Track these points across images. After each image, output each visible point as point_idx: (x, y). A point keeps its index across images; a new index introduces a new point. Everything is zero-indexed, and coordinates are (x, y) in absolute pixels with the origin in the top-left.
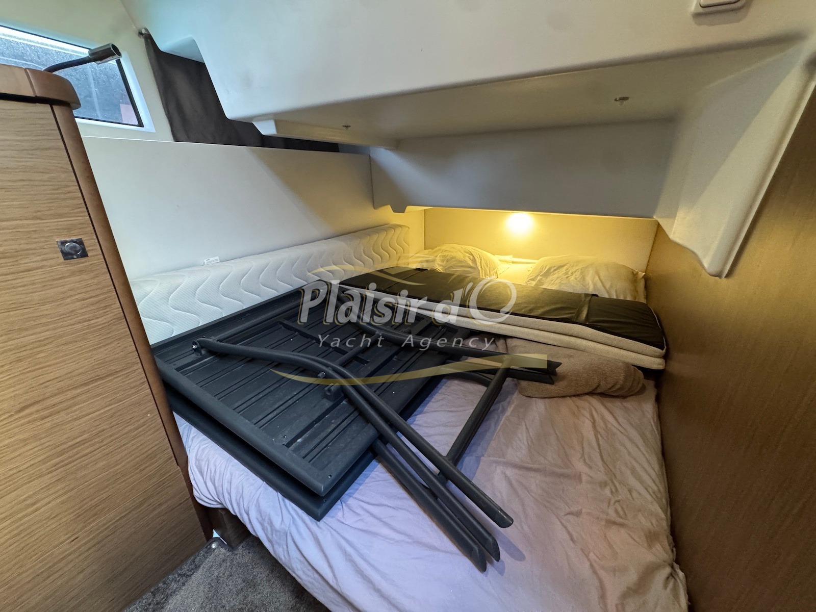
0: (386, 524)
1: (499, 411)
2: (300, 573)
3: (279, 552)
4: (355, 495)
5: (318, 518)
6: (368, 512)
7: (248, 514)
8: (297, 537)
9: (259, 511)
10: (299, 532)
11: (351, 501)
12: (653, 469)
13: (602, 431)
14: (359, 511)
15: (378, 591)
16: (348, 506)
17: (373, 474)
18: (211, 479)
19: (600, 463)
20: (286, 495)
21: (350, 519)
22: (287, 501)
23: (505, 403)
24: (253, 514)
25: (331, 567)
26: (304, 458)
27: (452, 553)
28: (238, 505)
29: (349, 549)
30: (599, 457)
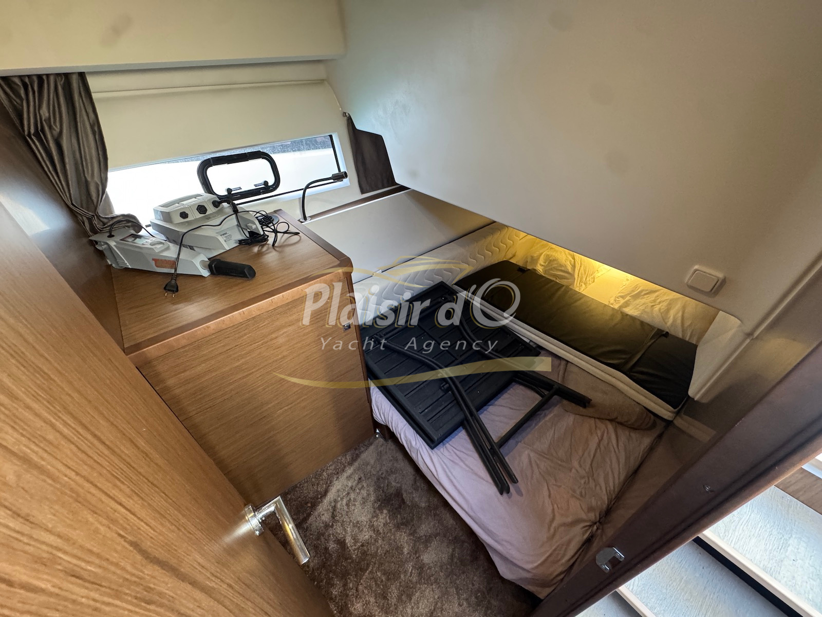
0: (462, 461)
1: (542, 416)
2: (422, 467)
3: (414, 456)
4: (450, 443)
5: (432, 448)
6: (456, 454)
7: (400, 435)
8: (422, 453)
9: (406, 436)
10: (423, 451)
11: (447, 445)
12: (619, 479)
13: (602, 448)
14: (450, 451)
15: (454, 486)
16: (445, 447)
17: (460, 434)
18: (383, 413)
19: (588, 466)
20: (417, 432)
21: (446, 453)
22: (418, 435)
23: (547, 412)
24: (403, 436)
25: (436, 471)
26: (428, 421)
27: (490, 483)
28: (396, 429)
29: (445, 467)
30: (590, 463)
